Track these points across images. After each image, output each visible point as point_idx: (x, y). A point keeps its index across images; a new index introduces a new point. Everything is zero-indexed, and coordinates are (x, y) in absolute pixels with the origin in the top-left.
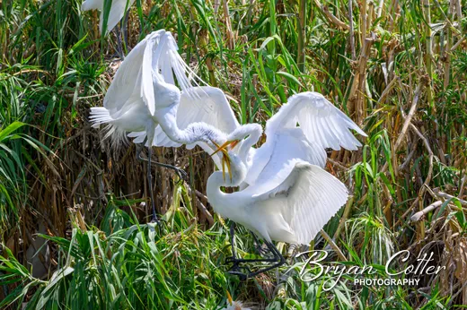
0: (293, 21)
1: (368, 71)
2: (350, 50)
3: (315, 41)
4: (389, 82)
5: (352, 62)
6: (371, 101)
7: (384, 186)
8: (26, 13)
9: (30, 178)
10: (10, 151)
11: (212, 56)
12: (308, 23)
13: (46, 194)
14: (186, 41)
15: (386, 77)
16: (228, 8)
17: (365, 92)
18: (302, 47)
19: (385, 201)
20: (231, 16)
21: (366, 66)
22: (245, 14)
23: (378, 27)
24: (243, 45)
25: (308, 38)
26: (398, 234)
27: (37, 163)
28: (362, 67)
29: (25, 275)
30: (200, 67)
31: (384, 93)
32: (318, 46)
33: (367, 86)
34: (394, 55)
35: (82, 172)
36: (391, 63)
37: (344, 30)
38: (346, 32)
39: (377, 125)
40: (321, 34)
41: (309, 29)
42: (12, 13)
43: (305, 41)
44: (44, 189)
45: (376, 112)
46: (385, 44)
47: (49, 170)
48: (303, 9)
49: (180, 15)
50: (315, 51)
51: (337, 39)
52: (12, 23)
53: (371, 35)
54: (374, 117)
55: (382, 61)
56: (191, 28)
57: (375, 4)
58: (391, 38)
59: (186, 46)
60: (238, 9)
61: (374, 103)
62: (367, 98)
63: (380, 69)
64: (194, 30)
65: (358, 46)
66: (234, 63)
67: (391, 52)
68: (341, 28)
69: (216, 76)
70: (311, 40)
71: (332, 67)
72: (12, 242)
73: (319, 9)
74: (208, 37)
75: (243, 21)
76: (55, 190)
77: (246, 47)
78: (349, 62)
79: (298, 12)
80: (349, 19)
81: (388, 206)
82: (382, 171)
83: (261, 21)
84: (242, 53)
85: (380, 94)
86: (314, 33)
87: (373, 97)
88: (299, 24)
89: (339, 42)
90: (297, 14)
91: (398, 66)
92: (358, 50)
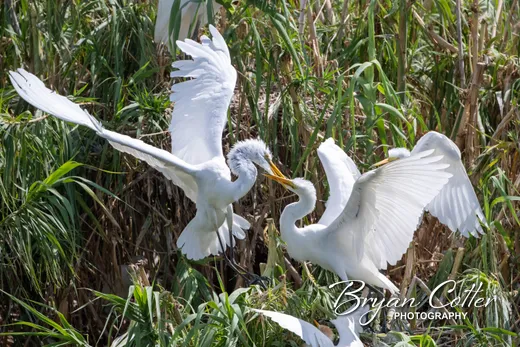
0: (392, 43)
1: (480, 101)
2: (459, 76)
3: (418, 66)
4: (505, 114)
5: (462, 91)
6: (484, 136)
7: (500, 237)
8: (79, 36)
9: (85, 229)
10: (61, 198)
11: (297, 84)
12: (409, 46)
13: (104, 248)
14: (266, 68)
15: (501, 109)
16: (315, 28)
17: (477, 127)
18: (403, 73)
19: (501, 255)
20: (319, 38)
21: (477, 96)
22: (335, 35)
23: (492, 50)
24: (333, 72)
25: (410, 63)
26: (516, 292)
27: (94, 212)
28: (473, 97)
29: (81, 343)
30: (282, 99)
31: (499, 127)
32: (421, 73)
33: (479, 119)
34: (511, 82)
35: (147, 223)
36: (507, 92)
37: (452, 53)
38: (454, 56)
39: (491, 165)
40: (425, 59)
41: (411, 52)
42: (62, 35)
43: (406, 66)
44: (102, 242)
45: (489, 149)
46: (500, 70)
47: (108, 220)
48: (403, 28)
49: (258, 37)
50: (418, 78)
51: (443, 64)
52: (63, 48)
53: (484, 59)
54: (487, 156)
55: (498, 90)
56: (272, 53)
57: (488, 22)
58: (507, 62)
59: (266, 74)
60: (326, 30)
61: (488, 140)
62: (479, 133)
63: (493, 99)
64: (275, 55)
65: (469, 71)
66: (322, 93)
67: (508, 79)
68: (448, 51)
69: (302, 109)
70: (413, 65)
71: (438, 98)
72: (65, 304)
73: (422, 30)
74: (292, 63)
75: (333, 43)
76: (115, 243)
77: (336, 74)
78: (458, 91)
79: (398, 32)
80: (458, 40)
81: (505, 261)
82: (497, 219)
83: (354, 43)
84: (331, 81)
85: (495, 129)
86: (416, 57)
87: (487, 132)
88: (398, 46)
89: (446, 68)
90: (396, 35)
91: (516, 95)
92: (468, 76)
